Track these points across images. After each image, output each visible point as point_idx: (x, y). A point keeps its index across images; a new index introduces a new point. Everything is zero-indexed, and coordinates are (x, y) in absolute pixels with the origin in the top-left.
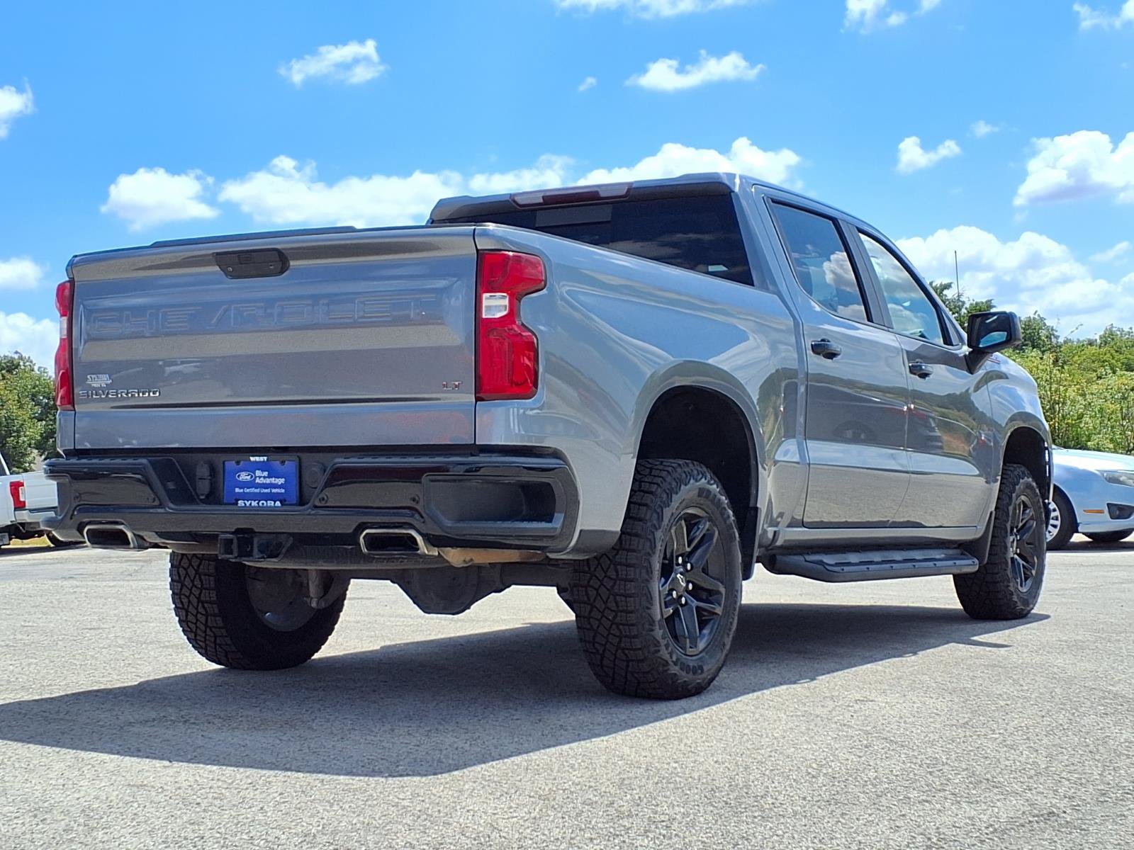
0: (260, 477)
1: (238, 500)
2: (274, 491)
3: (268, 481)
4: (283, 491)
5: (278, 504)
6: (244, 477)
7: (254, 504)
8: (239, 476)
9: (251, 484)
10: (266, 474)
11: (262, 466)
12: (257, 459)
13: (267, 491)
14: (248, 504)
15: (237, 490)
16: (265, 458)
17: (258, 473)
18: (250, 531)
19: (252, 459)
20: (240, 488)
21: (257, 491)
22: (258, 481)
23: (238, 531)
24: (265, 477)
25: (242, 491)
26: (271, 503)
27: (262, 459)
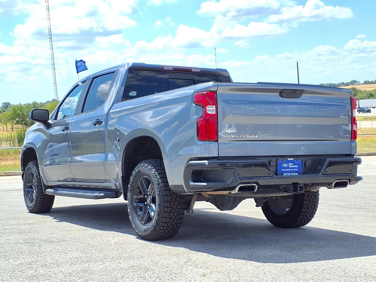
0: (290, 165)
1: (283, 173)
2: (295, 170)
3: (293, 166)
4: (297, 170)
5: (297, 174)
6: (285, 165)
7: (289, 174)
8: (283, 165)
9: (288, 168)
10: (292, 164)
11: (291, 162)
12: (290, 159)
13: (293, 170)
14: (287, 174)
15: (283, 170)
16: (293, 159)
17: (290, 164)
18: (297, 183)
19: (288, 159)
20: (284, 169)
21: (290, 170)
22: (290, 166)
23: (293, 183)
24: (292, 165)
25: (284, 170)
26: (294, 174)
27: (292, 159)
